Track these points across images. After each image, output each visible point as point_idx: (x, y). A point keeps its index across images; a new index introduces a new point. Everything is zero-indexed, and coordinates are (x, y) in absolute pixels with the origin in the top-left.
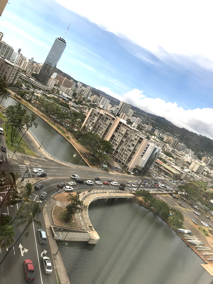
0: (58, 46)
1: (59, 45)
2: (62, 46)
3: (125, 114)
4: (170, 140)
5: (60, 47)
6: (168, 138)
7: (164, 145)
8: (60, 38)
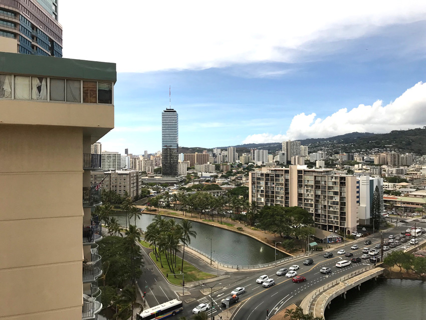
1: (169, 118)
2: (173, 118)
3: (297, 157)
4: (384, 158)
5: (171, 120)
6: (379, 157)
7: (379, 170)
8: (167, 109)
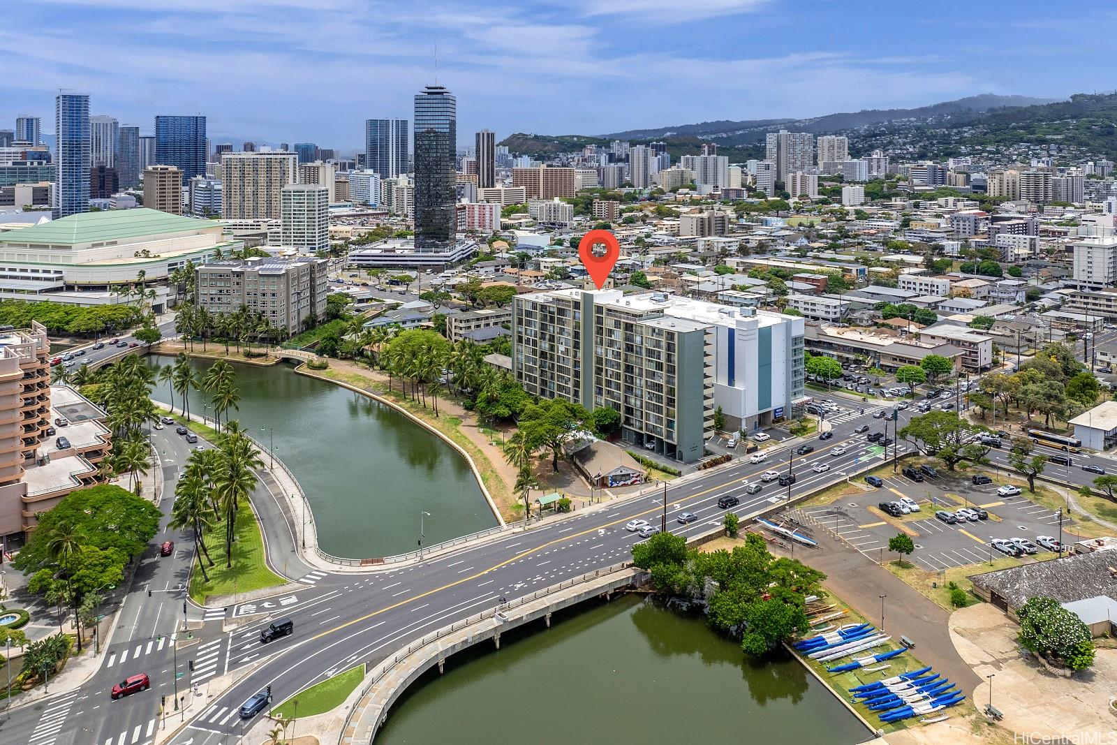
0: (429, 114)
1: (431, 109)
2: (440, 109)
3: (799, 174)
5: (437, 114)
8: (428, 88)
